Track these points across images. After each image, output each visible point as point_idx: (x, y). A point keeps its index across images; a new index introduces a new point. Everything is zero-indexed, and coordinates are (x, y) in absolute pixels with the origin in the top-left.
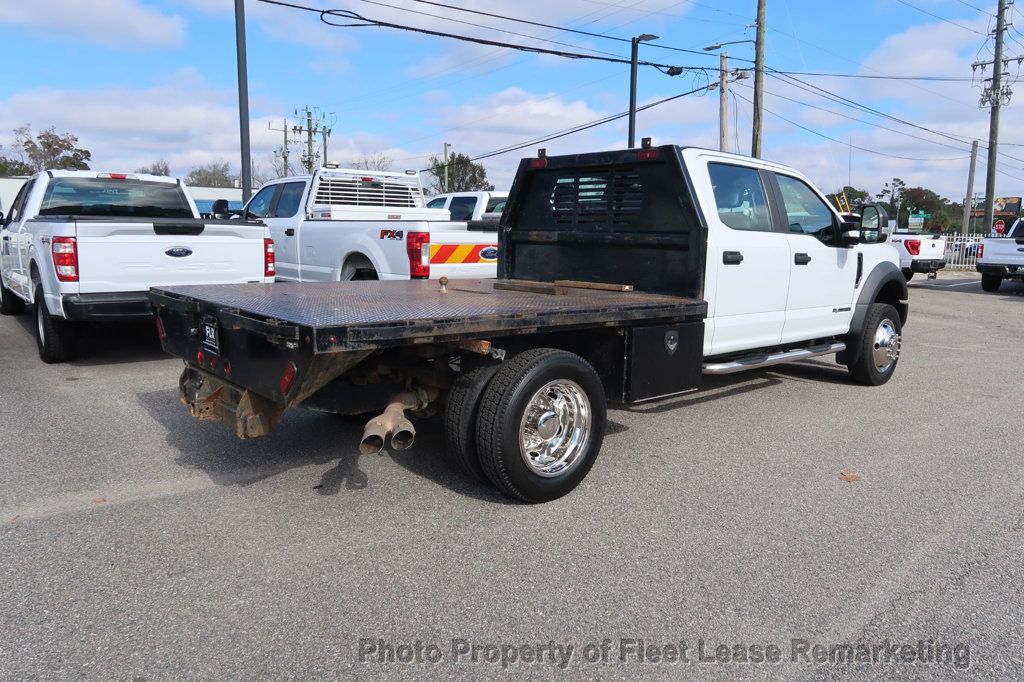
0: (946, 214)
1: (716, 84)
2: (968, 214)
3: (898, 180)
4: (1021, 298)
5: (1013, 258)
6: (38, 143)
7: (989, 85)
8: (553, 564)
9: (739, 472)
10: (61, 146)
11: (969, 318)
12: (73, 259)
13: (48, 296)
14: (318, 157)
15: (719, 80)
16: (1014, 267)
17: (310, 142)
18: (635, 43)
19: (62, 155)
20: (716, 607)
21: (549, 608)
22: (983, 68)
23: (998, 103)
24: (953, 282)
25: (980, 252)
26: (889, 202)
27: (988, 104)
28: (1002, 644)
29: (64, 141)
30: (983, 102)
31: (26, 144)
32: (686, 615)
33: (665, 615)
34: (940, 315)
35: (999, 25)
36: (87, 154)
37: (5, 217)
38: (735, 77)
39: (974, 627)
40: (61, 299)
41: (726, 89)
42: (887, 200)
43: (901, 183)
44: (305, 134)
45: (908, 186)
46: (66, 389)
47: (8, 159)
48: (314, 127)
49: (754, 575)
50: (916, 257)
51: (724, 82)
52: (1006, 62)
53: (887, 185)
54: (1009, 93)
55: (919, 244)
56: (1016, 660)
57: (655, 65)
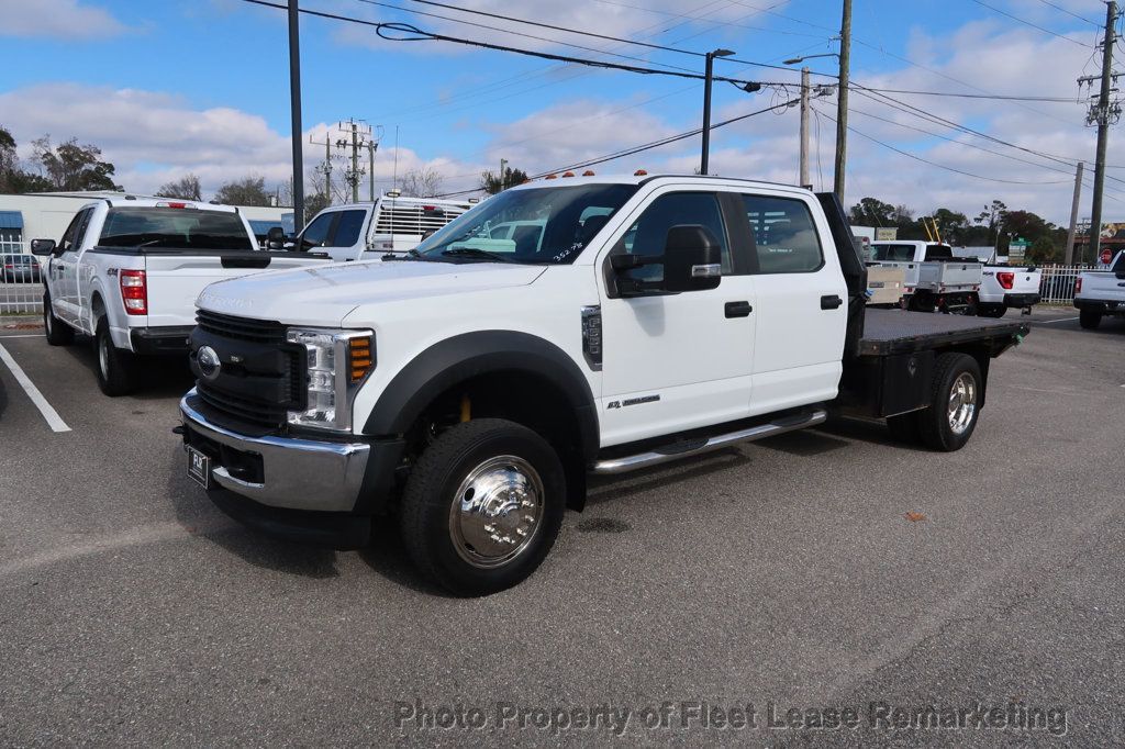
0: (1051, 240)
1: (797, 101)
2: (1072, 241)
3: (998, 202)
4: (1122, 337)
5: (1113, 293)
6: (57, 155)
7: (1096, 101)
8: (627, 590)
9: (807, 511)
10: (83, 159)
11: (1062, 358)
12: (142, 293)
13: (115, 329)
14: (363, 173)
15: (799, 96)
16: (1113, 303)
17: (355, 157)
18: (709, 58)
19: (83, 169)
20: (778, 629)
21: (624, 627)
22: (1089, 83)
23: (1105, 122)
24: (1050, 318)
25: (1077, 286)
26: (988, 226)
27: (1095, 123)
28: (1037, 664)
29: (86, 153)
30: (1090, 120)
31: (44, 156)
32: (751, 635)
33: (731, 636)
34: (1031, 354)
35: (1108, 36)
36: (111, 168)
37: (57, 245)
38: (817, 93)
39: (1014, 649)
40: (129, 332)
41: (806, 105)
42: (985, 223)
43: (1002, 205)
44: (350, 149)
45: (1009, 209)
46: (134, 422)
47: (25, 173)
48: (359, 140)
49: (815, 602)
50: (1009, 291)
51: (806, 100)
52: (1115, 78)
53: (986, 208)
54: (1118, 111)
55: (1012, 277)
56: (1047, 676)
57: (732, 81)
